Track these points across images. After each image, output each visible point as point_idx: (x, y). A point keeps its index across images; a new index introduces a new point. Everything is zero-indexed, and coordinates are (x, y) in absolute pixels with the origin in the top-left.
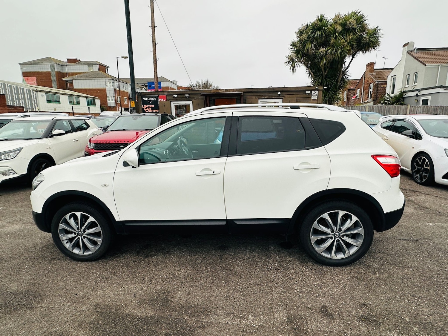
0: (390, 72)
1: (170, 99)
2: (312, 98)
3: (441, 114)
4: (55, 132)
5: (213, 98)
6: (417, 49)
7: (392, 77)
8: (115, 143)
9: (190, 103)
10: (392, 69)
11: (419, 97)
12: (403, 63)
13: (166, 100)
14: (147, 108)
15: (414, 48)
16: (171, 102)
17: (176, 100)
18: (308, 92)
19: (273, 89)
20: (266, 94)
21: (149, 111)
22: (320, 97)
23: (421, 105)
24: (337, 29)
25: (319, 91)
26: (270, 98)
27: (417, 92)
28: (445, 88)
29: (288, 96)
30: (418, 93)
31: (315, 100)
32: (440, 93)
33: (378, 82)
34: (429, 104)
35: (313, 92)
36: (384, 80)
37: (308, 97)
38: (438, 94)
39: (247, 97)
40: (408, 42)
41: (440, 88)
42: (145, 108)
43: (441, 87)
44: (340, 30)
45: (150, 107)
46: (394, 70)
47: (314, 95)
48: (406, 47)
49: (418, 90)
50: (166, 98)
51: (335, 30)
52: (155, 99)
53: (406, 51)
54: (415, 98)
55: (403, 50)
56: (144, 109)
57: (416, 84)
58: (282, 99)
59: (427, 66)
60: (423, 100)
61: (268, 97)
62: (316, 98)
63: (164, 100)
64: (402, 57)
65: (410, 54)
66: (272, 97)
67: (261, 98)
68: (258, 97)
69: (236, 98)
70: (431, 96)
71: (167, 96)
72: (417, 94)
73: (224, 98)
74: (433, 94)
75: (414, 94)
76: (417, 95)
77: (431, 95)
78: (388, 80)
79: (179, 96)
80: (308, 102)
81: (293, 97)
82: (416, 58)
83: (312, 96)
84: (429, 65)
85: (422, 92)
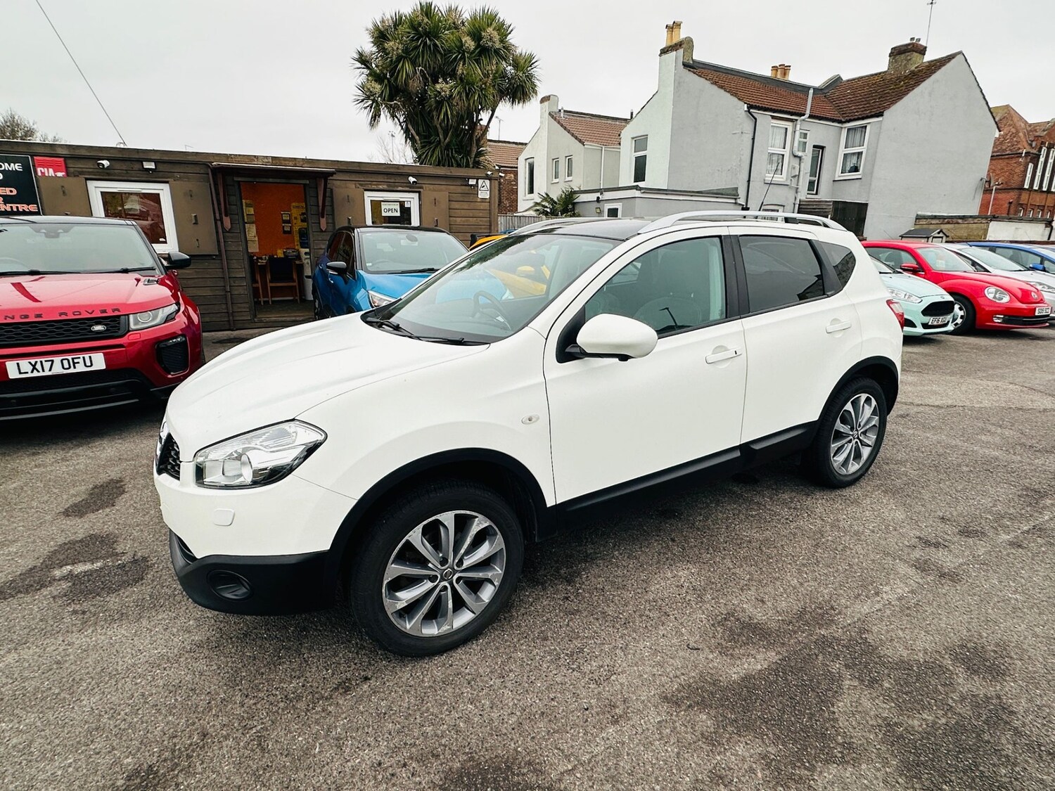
0: (522, 150)
1: (82, 173)
2: (480, 196)
5: (236, 179)
6: (565, 111)
7: (526, 159)
8: (64, 317)
9: (164, 192)
10: (526, 144)
11: (601, 203)
12: (544, 133)
13: (68, 174)
15: (560, 108)
17: (106, 175)
18: (472, 182)
19: (398, 168)
20: (380, 178)
22: (495, 195)
24: (467, 45)
25: (493, 181)
26: (391, 189)
27: (598, 194)
28: (642, 191)
29: (431, 187)
30: (600, 197)
31: (484, 200)
32: (637, 199)
33: (500, 167)
35: (480, 182)
36: (511, 165)
37: (471, 192)
39: (335, 182)
40: (548, 95)
41: (635, 190)
43: (636, 188)
44: (472, 48)
46: (528, 146)
47: (483, 189)
48: (546, 103)
49: (601, 191)
50: (66, 167)
51: (462, 45)
52: (16, 167)
53: (547, 113)
54: (596, 205)
55: (542, 109)
57: (570, 178)
58: (417, 194)
59: (586, 146)
60: (609, 210)
61: (385, 187)
62: (488, 197)
63: (60, 174)
64: (541, 122)
65: (555, 119)
66: (395, 186)
67: (370, 187)
68: (361, 185)
69: (305, 185)
70: (621, 204)
71: (69, 162)
72: (598, 198)
73: (271, 180)
74: (625, 200)
75: (593, 197)
76: (598, 200)
77: (622, 200)
78: (518, 166)
79: (118, 165)
80: (472, 203)
81: (441, 190)
82: (565, 129)
83: (479, 192)
84: (588, 145)
85: (608, 195)
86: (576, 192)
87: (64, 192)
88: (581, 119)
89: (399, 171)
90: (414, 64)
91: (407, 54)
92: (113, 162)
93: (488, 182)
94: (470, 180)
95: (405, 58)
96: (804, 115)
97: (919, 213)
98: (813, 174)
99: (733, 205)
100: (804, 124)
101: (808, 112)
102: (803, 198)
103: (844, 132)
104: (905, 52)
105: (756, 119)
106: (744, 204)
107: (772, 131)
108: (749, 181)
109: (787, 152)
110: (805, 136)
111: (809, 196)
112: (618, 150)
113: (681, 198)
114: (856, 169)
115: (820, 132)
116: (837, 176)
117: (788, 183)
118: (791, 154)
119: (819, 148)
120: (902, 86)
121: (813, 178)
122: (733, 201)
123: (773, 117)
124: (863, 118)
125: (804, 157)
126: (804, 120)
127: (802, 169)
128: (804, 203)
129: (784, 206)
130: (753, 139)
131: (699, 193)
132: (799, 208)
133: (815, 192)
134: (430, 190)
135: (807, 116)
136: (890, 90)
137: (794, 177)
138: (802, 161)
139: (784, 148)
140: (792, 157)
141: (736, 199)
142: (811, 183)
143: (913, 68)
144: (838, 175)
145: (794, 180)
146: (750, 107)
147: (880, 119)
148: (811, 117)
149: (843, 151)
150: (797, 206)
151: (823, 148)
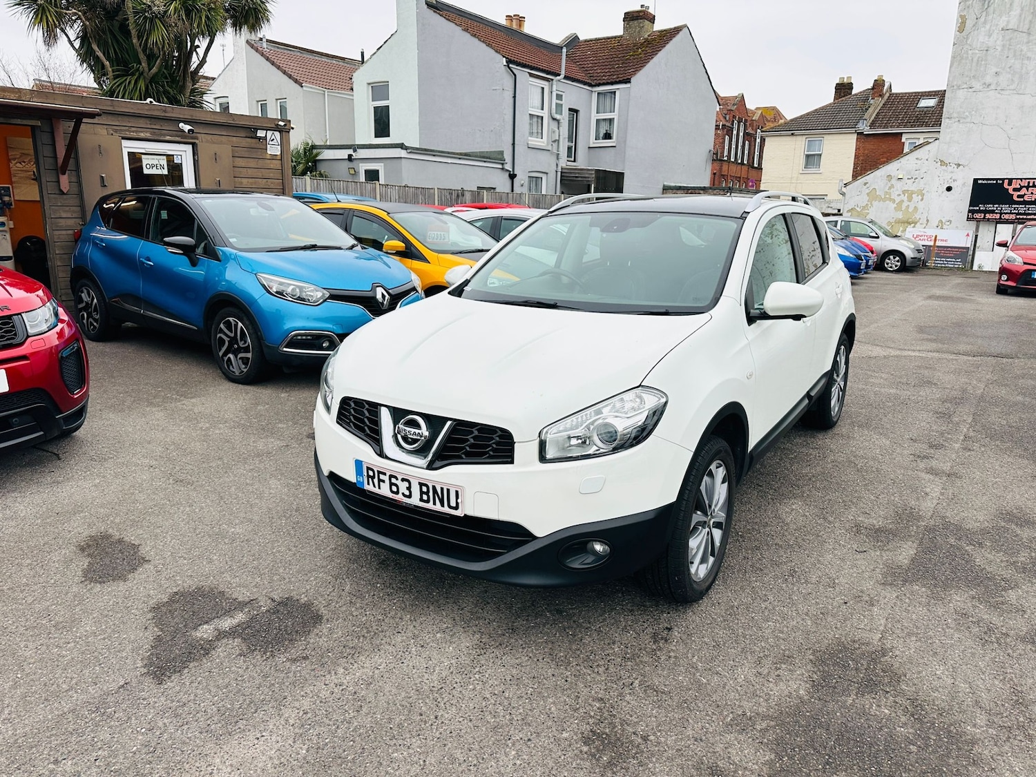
2: (269, 152)
6: (267, 41)
7: (215, 99)
10: (213, 79)
11: (355, 162)
12: (242, 67)
18: (261, 134)
19: (165, 111)
20: (142, 123)
22: (287, 151)
23: (364, 181)
25: (284, 134)
26: (156, 138)
27: (350, 152)
28: (409, 151)
29: (211, 137)
30: (354, 155)
31: (274, 158)
32: (402, 159)
34: (382, 180)
35: (269, 134)
37: (258, 146)
38: (399, 159)
41: (400, 149)
43: (402, 146)
46: (217, 83)
47: (272, 143)
49: (355, 148)
53: (245, 40)
54: (347, 164)
58: (191, 146)
59: (304, 88)
60: (367, 172)
61: (148, 135)
62: (279, 153)
66: (162, 135)
67: (128, 135)
68: (118, 131)
69: (33, 128)
70: (382, 164)
72: (350, 156)
74: (388, 161)
75: (344, 154)
76: (350, 158)
77: (384, 160)
80: (260, 161)
81: (221, 143)
82: (273, 64)
83: (268, 146)
84: (307, 87)
85: (362, 153)
86: (314, 147)
88: (289, 52)
89: (166, 115)
93: (277, 134)
94: (258, 131)
96: (559, 75)
97: (665, 183)
98: (570, 139)
99: (499, 171)
100: (559, 84)
101: (563, 72)
102: (564, 166)
103: (595, 96)
104: (638, 19)
105: (515, 75)
106: (511, 170)
107: (531, 87)
108: (514, 144)
109: (545, 114)
110: (559, 97)
111: (569, 163)
112: (351, 97)
113: (449, 160)
114: (608, 136)
115: (574, 95)
116: (591, 142)
117: (550, 148)
118: (550, 117)
119: (574, 111)
120: (640, 54)
121: (571, 144)
122: (500, 166)
123: (531, 75)
124: (612, 83)
125: (562, 121)
126: (559, 81)
127: (561, 134)
128: (565, 171)
129: (547, 173)
130: (514, 97)
131: (467, 156)
132: (561, 176)
133: (573, 159)
134: (207, 141)
135: (562, 76)
136: (630, 56)
137: (554, 141)
138: (561, 124)
139: (542, 109)
140: (551, 119)
141: (503, 164)
142: (569, 148)
143: (646, 36)
144: (593, 142)
145: (555, 145)
146: (509, 61)
147: (628, 85)
148: (566, 78)
149: (595, 116)
150: (559, 174)
151: (576, 111)
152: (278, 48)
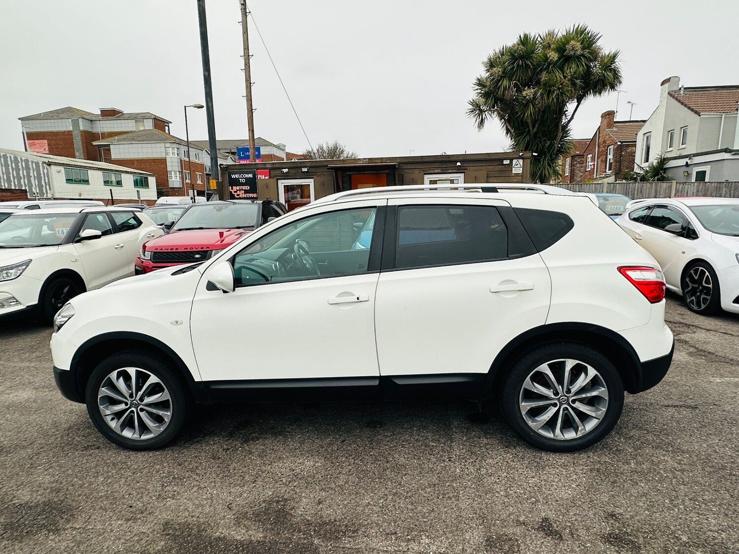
0: (641, 127)
1: (276, 176)
2: (513, 172)
3: (728, 194)
4: (85, 233)
5: (347, 173)
6: (685, 88)
7: (644, 134)
8: (186, 250)
9: (310, 182)
10: (644, 121)
11: (691, 166)
12: (662, 111)
13: (270, 178)
14: (237, 190)
15: (680, 86)
16: (279, 181)
17: (286, 177)
18: (506, 162)
19: (449, 158)
20: (436, 165)
21: (241, 196)
22: (526, 170)
23: (694, 181)
24: (551, 58)
25: (525, 160)
26: (443, 172)
27: (687, 160)
28: (733, 153)
29: (474, 168)
30: (689, 162)
31: (518, 175)
32: (726, 161)
34: (707, 180)
35: (514, 161)
37: (506, 170)
38: (721, 162)
39: (405, 170)
40: (669, 77)
41: (724, 153)
42: (235, 192)
43: (727, 151)
44: (556, 59)
45: (242, 190)
46: (647, 123)
47: (517, 166)
48: (667, 85)
49: (689, 156)
50: (270, 174)
51: (547, 59)
52: (250, 176)
53: (667, 92)
54: (685, 169)
55: (662, 90)
56: (233, 193)
57: (684, 146)
58: (463, 174)
59: (701, 116)
60: (697, 173)
61: (439, 171)
62: (521, 172)
63: (267, 178)
64: (661, 102)
65: (674, 97)
66: (446, 170)
67: (429, 172)
68: (423, 171)
69: (387, 173)
70: (710, 166)
71: (271, 171)
72: (687, 162)
73: (367, 172)
74: (714, 163)
75: (682, 162)
76: (687, 165)
77: (709, 163)
79: (292, 171)
80: (507, 178)
81: (481, 170)
82: (682, 104)
83: (513, 169)
84: (704, 115)
85: (697, 160)
87: (267, 186)
90: (510, 79)
91: (506, 75)
92: (290, 169)
93: (521, 161)
94: (504, 161)
95: (505, 77)
134: (473, 170)
152: (695, 91)
